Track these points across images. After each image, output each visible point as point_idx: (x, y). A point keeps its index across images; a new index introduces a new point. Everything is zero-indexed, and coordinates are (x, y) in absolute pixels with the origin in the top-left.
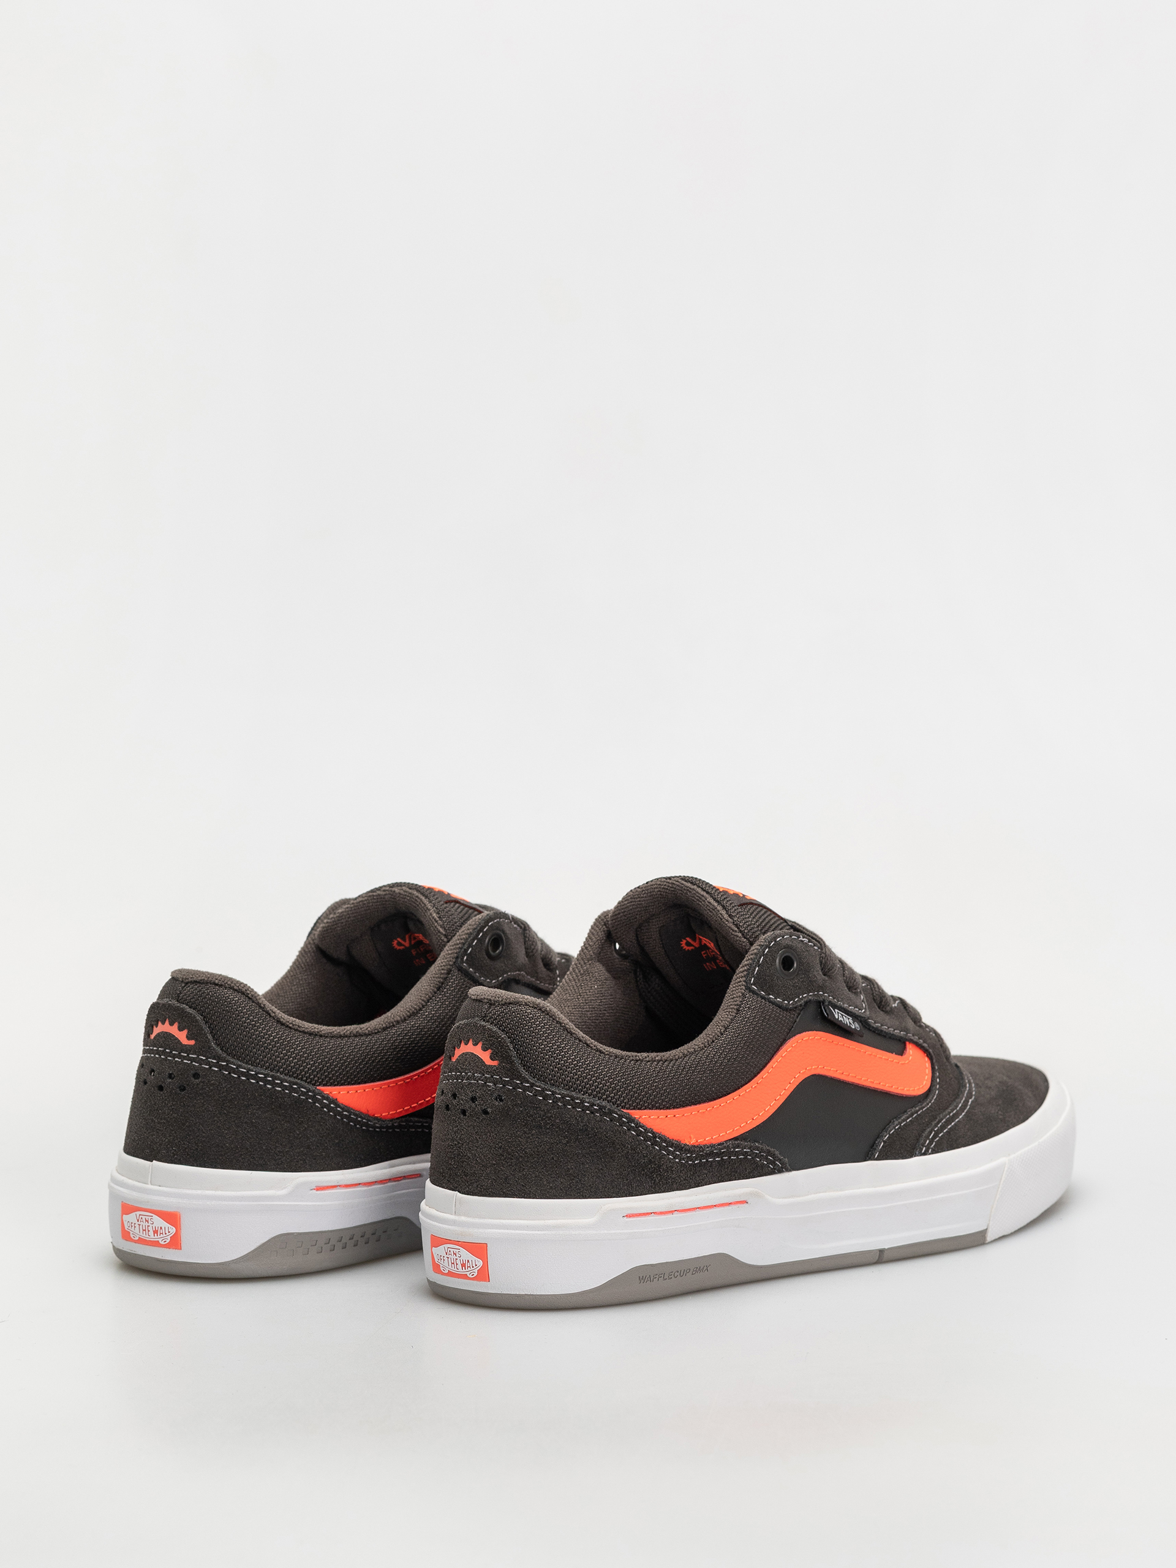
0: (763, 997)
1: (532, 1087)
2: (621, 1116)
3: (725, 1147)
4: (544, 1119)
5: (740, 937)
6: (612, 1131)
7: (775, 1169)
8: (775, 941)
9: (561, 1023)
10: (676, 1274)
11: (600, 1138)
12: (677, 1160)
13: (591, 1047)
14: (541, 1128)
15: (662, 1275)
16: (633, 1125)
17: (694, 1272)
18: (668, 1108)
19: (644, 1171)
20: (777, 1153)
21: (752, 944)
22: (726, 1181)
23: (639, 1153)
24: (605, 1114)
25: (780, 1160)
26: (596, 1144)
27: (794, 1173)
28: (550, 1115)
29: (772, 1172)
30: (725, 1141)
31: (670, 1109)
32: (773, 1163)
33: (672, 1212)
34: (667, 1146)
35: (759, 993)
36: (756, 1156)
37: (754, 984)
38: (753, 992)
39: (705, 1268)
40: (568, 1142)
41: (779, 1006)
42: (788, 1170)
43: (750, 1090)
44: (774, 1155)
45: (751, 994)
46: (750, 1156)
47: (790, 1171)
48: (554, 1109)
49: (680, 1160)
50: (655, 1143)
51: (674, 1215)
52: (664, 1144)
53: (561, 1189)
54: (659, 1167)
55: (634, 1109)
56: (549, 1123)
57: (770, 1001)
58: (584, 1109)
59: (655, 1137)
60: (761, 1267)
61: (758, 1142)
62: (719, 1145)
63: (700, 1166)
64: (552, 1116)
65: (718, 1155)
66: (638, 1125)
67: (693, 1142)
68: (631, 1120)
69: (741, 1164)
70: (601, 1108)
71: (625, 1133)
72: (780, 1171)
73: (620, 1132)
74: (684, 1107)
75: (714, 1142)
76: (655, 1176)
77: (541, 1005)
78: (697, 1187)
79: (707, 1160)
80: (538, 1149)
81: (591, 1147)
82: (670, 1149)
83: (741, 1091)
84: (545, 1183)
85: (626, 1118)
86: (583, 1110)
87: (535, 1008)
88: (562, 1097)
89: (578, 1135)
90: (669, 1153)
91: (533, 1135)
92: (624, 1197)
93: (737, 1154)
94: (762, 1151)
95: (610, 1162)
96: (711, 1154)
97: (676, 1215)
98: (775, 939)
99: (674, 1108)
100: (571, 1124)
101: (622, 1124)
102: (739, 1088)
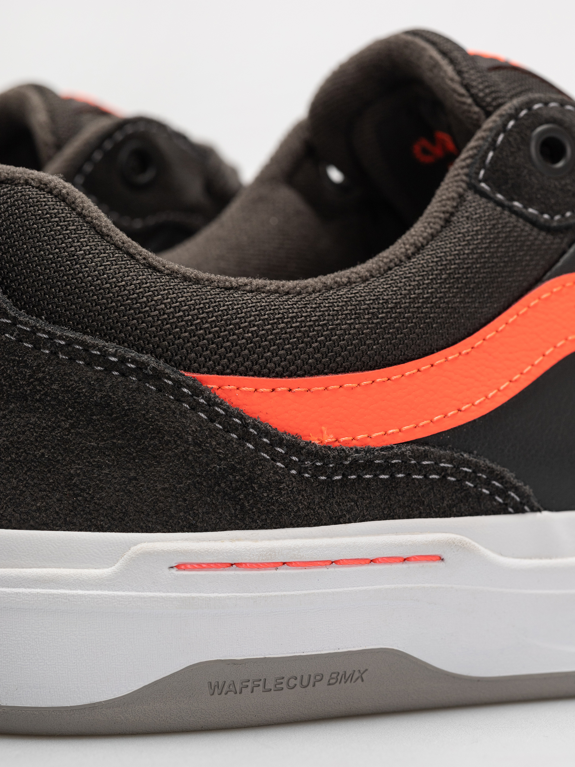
0: (498, 203)
1: (14, 324)
2: (178, 384)
3: (396, 456)
4: (32, 383)
5: (470, 105)
6: (158, 410)
7: (506, 505)
8: (530, 109)
9: (84, 217)
10: (292, 682)
11: (134, 421)
12: (293, 472)
13: (137, 260)
14: (26, 400)
15: (261, 683)
16: (202, 401)
17: (332, 681)
18: (280, 375)
19: (219, 485)
20: (509, 475)
21: (488, 114)
22: (399, 518)
23: (208, 452)
24: (147, 378)
25: (516, 490)
26: (125, 432)
27: (546, 514)
28: (41, 375)
29: (502, 510)
30: (398, 445)
31: (282, 376)
32: (503, 493)
33: (276, 565)
34: (271, 444)
35: (492, 195)
36: (465, 477)
37: (485, 180)
38: (482, 193)
39: (357, 675)
40: (72, 426)
41: (533, 222)
42: (534, 509)
43: (456, 359)
44: (502, 478)
45: (478, 196)
46: (452, 476)
47: (539, 510)
48: (51, 365)
49: (299, 473)
50: (245, 437)
51: (279, 571)
52: (265, 440)
53: (57, 513)
54: (251, 480)
55: (208, 373)
56: (40, 391)
57: (513, 211)
58: (109, 367)
59: (245, 425)
60: (479, 680)
61: (470, 453)
62: (382, 449)
63: (341, 486)
64: (44, 378)
65: (383, 469)
66: (212, 402)
67: (328, 439)
68: (197, 391)
69: (433, 489)
70: (141, 366)
71: (183, 413)
72: (519, 510)
73: (174, 413)
74: (312, 375)
75: (372, 444)
76: (242, 496)
77: (52, 184)
78: (335, 523)
79: (359, 477)
80: (19, 438)
81: (114, 437)
82: (279, 449)
83: (438, 358)
84: (28, 500)
85: (188, 387)
86: (106, 369)
87: (43, 190)
88: (68, 345)
89: (93, 414)
90: (275, 457)
91: (11, 412)
92: (179, 531)
93: (425, 471)
94: (477, 469)
95: (151, 465)
96: (369, 465)
97: (283, 571)
98: (528, 105)
99: (290, 376)
100: (79, 393)
101: (180, 398)
102: (433, 353)
